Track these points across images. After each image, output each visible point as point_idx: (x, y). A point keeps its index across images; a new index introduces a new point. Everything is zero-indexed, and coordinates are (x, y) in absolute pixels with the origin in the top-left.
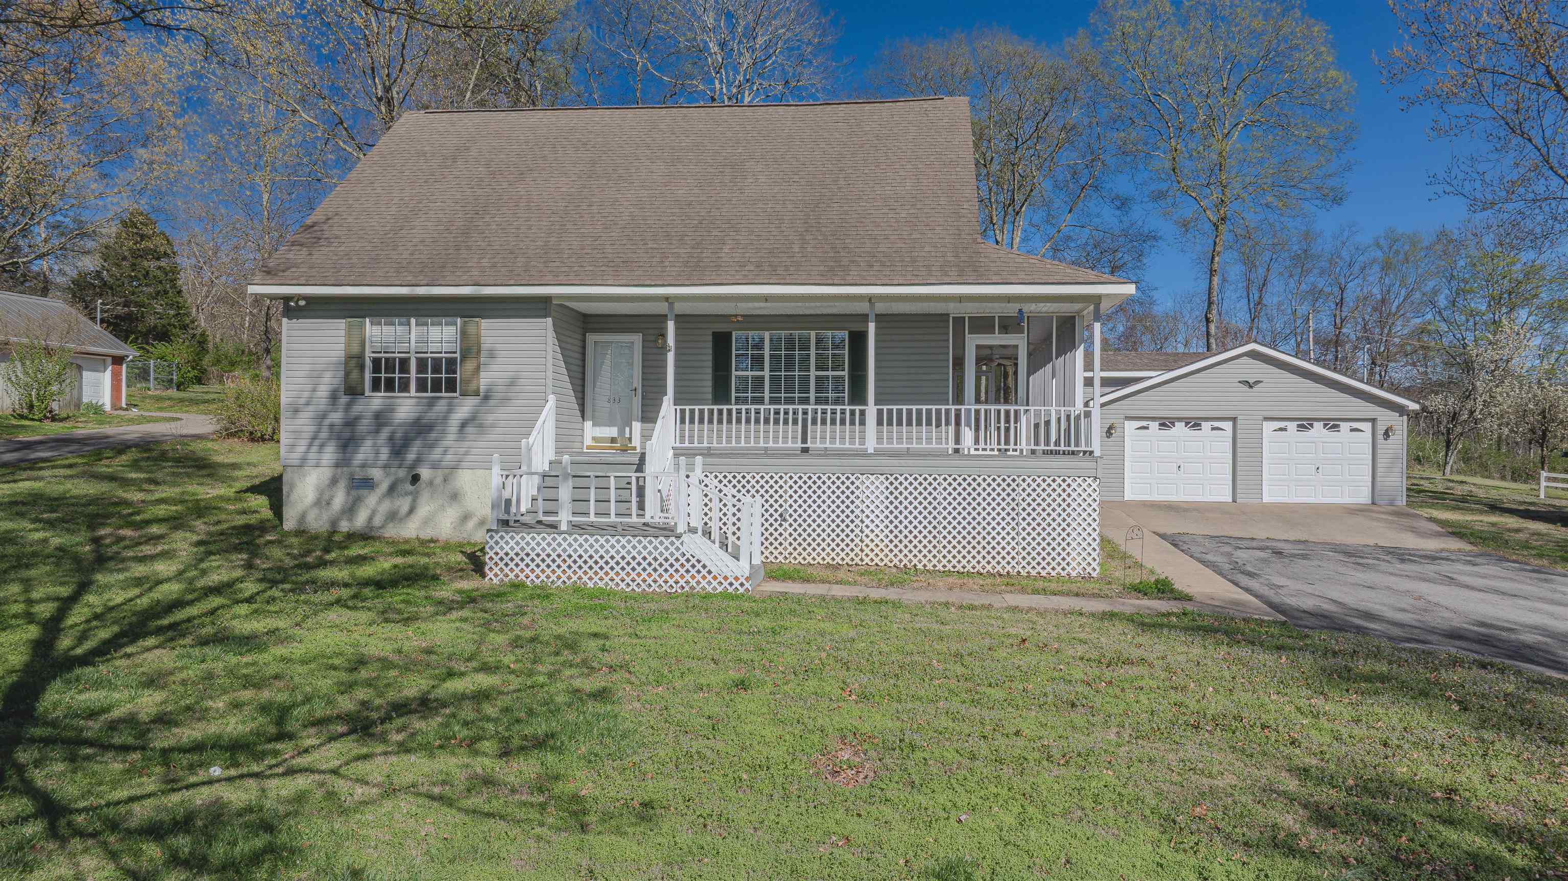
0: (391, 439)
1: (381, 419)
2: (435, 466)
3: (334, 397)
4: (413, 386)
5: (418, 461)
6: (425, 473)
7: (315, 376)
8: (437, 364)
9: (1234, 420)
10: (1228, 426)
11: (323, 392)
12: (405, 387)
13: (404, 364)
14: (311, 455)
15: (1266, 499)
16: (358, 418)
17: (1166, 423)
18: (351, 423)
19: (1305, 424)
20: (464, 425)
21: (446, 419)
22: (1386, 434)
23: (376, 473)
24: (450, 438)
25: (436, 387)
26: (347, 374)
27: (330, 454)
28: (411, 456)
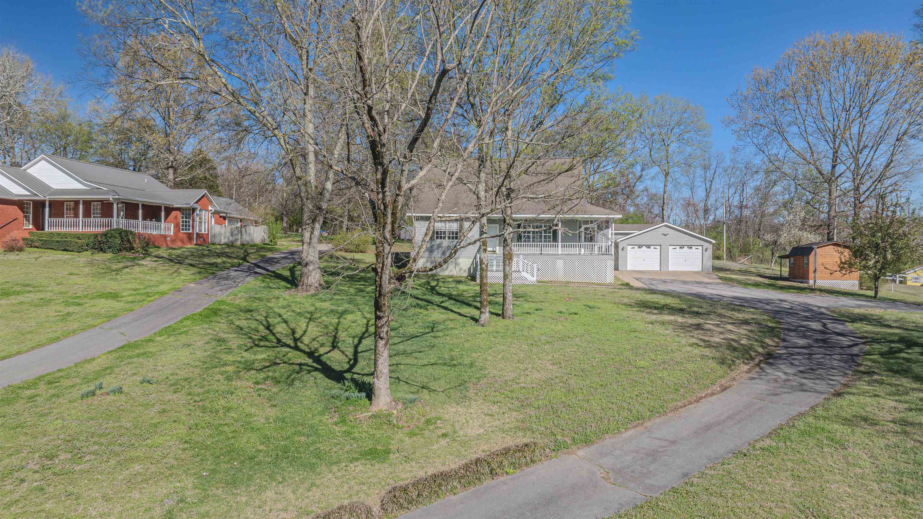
0: (442, 250)
1: (439, 246)
4: (447, 238)
8: (453, 233)
9: (660, 245)
10: (659, 247)
12: (444, 238)
13: (445, 232)
15: (670, 270)
16: (433, 246)
17: (640, 246)
18: (432, 247)
19: (682, 247)
22: (706, 250)
25: (453, 238)
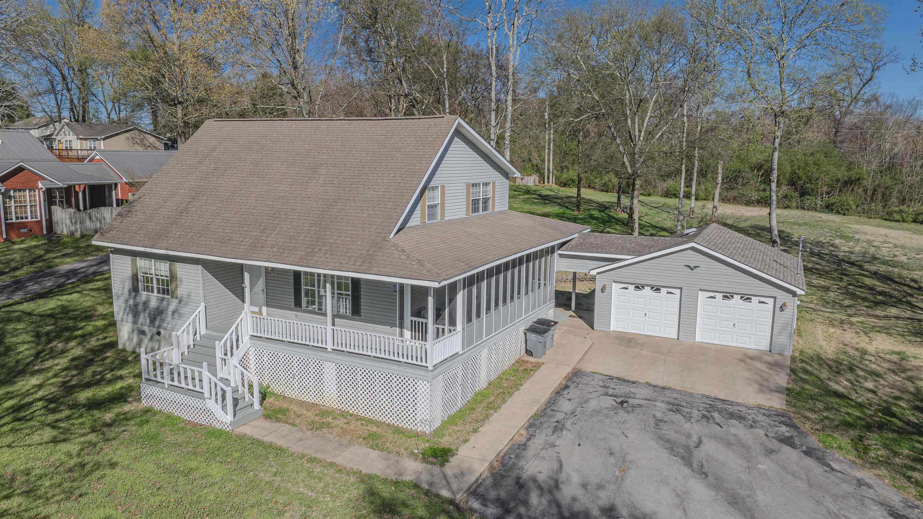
0: (150, 314)
1: (146, 304)
2: (165, 329)
3: (130, 292)
4: (155, 291)
5: (159, 326)
6: (162, 331)
7: (123, 282)
8: (163, 281)
9: (681, 289)
11: (126, 290)
12: (153, 291)
13: (152, 280)
14: (125, 317)
15: (698, 340)
16: (138, 303)
17: (639, 287)
18: (136, 305)
19: (728, 296)
20: (174, 312)
21: (167, 307)
22: (782, 309)
23: (146, 329)
24: (169, 319)
25: (163, 292)
26: (133, 283)
27: (130, 318)
28: (157, 323)
